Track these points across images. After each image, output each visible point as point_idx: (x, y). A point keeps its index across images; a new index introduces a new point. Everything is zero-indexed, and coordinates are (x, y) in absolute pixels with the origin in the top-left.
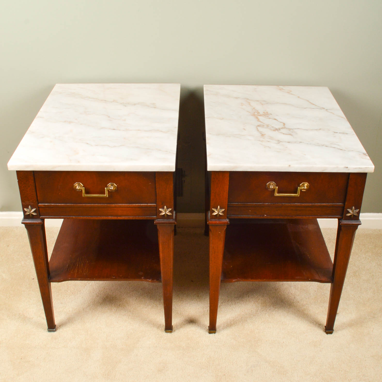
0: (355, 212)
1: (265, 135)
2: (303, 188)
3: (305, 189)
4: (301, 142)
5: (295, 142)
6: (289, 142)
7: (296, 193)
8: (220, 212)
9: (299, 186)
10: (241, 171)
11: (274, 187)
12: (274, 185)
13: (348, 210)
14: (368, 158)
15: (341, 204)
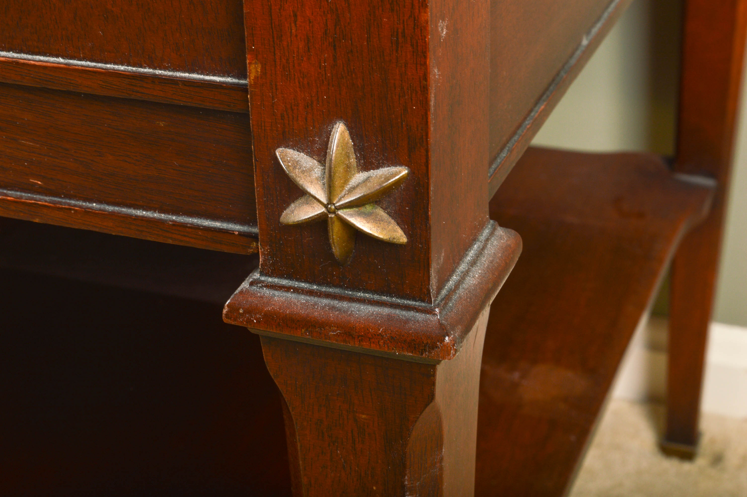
15: (229, 80)
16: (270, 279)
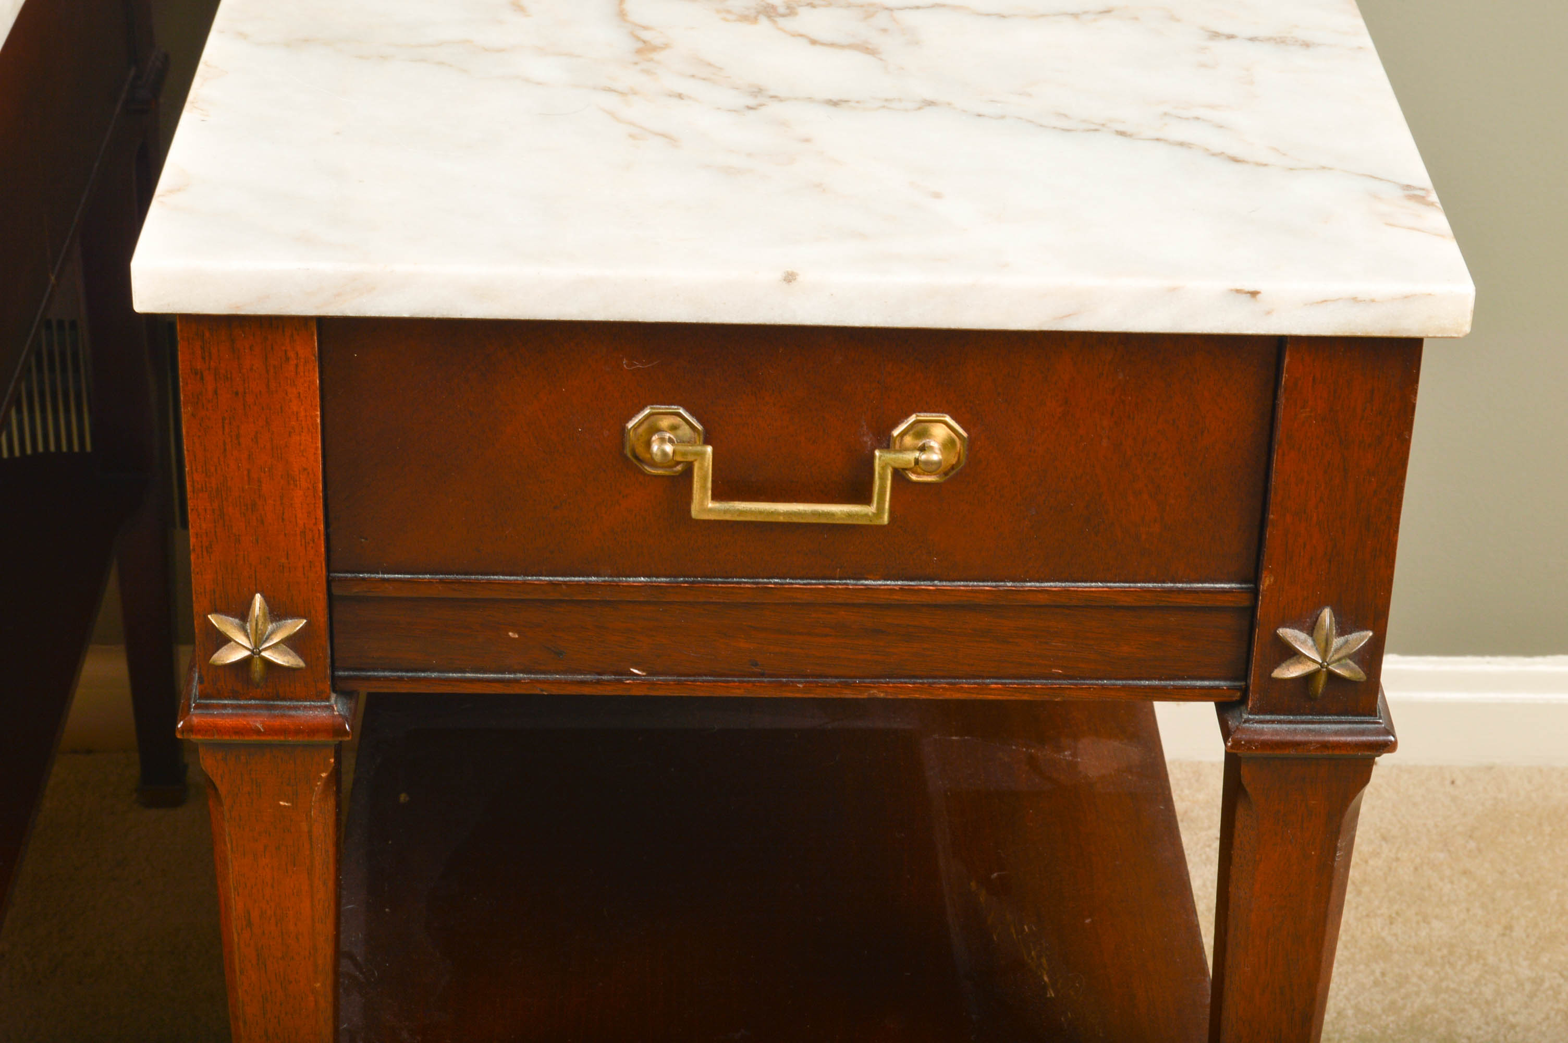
0: (1337, 650)
1: (665, 46)
2: (917, 454)
3: (927, 463)
4: (931, 103)
5: (887, 104)
6: (835, 104)
7: (867, 501)
8: (267, 645)
9: (886, 443)
10: (406, 314)
11: (681, 448)
12: (685, 431)
13: (1287, 633)
14: (1439, 220)
15: (1233, 585)
16: (1257, 717)
